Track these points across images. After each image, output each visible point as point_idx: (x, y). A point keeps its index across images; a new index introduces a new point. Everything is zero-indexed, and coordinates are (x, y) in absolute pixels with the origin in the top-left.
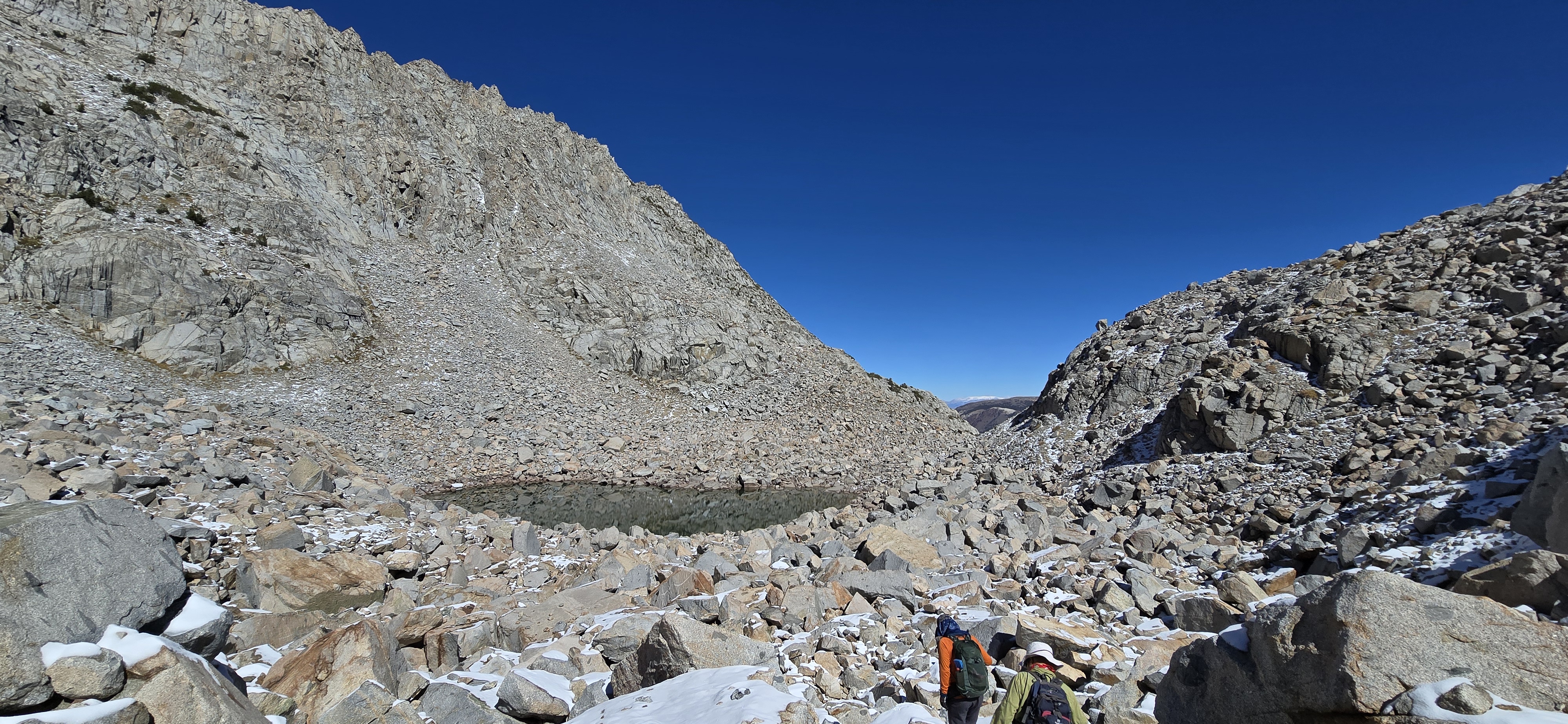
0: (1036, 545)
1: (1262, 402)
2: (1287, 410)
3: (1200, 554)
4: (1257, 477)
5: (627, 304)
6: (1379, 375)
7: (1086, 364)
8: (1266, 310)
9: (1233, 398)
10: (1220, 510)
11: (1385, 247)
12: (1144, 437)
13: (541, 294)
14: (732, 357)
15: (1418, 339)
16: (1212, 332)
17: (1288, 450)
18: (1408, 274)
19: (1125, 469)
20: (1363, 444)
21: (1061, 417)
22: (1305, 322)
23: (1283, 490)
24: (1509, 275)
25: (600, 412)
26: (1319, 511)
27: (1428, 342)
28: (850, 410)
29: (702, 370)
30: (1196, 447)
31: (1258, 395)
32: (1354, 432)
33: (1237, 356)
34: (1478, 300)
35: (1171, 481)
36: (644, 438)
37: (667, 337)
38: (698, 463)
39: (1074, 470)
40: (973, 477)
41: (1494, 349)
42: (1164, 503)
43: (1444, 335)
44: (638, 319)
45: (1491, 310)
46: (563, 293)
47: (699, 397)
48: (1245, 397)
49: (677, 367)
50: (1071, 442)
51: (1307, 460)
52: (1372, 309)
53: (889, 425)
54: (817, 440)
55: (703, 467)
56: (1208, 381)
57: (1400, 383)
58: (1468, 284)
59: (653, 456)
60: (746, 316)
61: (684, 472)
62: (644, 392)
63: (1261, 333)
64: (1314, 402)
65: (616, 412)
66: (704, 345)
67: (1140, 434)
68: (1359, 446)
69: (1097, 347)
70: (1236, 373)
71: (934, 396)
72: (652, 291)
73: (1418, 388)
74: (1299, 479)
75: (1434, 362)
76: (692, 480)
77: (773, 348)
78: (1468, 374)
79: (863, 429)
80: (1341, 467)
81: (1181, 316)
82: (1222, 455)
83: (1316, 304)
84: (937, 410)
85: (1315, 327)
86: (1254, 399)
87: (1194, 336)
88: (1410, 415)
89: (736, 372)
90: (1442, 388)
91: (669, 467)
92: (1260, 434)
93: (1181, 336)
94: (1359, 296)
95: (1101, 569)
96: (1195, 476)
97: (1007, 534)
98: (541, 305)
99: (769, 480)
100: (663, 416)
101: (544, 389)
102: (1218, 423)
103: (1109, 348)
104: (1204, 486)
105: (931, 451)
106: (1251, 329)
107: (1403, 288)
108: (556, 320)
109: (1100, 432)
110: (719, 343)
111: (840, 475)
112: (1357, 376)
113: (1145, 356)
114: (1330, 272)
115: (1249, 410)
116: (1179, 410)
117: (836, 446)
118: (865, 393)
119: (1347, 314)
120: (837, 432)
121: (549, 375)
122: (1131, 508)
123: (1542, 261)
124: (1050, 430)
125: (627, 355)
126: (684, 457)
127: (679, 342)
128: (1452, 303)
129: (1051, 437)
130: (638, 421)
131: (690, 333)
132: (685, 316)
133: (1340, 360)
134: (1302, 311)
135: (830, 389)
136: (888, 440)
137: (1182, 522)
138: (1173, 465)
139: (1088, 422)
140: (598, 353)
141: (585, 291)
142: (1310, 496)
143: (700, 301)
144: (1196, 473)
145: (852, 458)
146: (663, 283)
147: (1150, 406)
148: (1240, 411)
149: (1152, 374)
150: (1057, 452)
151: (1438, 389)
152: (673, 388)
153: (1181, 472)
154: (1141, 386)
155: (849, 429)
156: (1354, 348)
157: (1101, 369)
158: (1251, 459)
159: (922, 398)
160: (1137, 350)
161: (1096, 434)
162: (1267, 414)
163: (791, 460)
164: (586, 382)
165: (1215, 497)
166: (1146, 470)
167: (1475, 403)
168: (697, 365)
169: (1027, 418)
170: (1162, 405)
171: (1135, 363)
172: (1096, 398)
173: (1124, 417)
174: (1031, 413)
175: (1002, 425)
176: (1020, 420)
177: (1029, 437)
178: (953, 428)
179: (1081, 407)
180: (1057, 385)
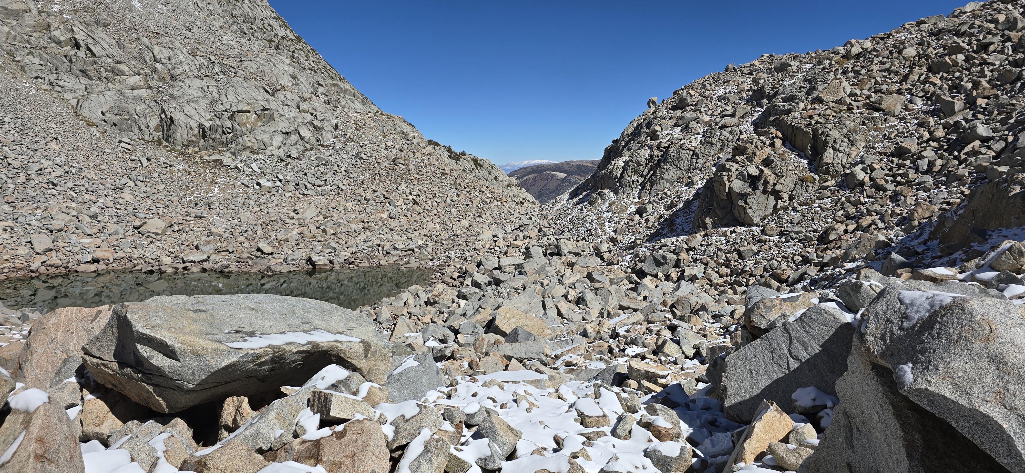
0: (609, 312)
1: (774, 185)
2: (792, 192)
3: (723, 313)
4: (766, 247)
5: (148, 59)
6: (856, 164)
7: (638, 143)
8: (785, 100)
9: (753, 181)
10: (739, 274)
11: (875, 50)
12: (685, 213)
13: (28, 42)
14: (282, 125)
15: (885, 135)
16: (742, 117)
17: (790, 225)
18: (885, 77)
19: (669, 241)
20: (840, 220)
21: (616, 193)
22: (811, 117)
23: (784, 257)
24: (948, 85)
25: (127, 190)
26: (805, 273)
27: (890, 138)
28: (416, 183)
29: (249, 140)
30: (724, 222)
31: (772, 179)
32: (835, 210)
33: (760, 145)
34: (926, 105)
35: (704, 251)
36: (188, 218)
37: (202, 102)
38: (261, 245)
39: (627, 241)
40: (540, 249)
41: (930, 146)
42: (698, 270)
43: (902, 132)
44: (164, 79)
45: (933, 113)
46: (59, 43)
47: (248, 171)
48: (762, 181)
49: (218, 136)
50: (625, 216)
51: (801, 232)
52: (858, 107)
53: (455, 198)
54: (385, 215)
55: (267, 249)
56: (736, 166)
57: (869, 172)
58: (922, 90)
59: (204, 238)
60: (294, 77)
61: (245, 255)
62: (179, 165)
63: (779, 125)
64: (811, 185)
65: (147, 188)
66: (249, 112)
67: (682, 209)
68: (837, 222)
69: (648, 125)
70: (758, 160)
71: (492, 163)
72: (178, 44)
73: (878, 174)
74: (795, 248)
75: (893, 155)
76: (256, 264)
77: (329, 115)
78: (912, 165)
79: (430, 202)
80: (823, 239)
81: (719, 99)
82: (744, 229)
83: (819, 100)
84: (496, 178)
85: (817, 122)
86: (768, 183)
87: (728, 120)
88: (872, 197)
89: (289, 142)
90: (894, 176)
91: (227, 251)
92: (771, 211)
93: (718, 120)
94: (850, 96)
95: (657, 329)
96: (723, 247)
97: (586, 305)
98: (30, 57)
99: (341, 260)
100: (206, 192)
101: (51, 163)
102: (741, 203)
103: (658, 128)
104: (728, 255)
105: (497, 223)
106: (772, 119)
107: (880, 91)
108: (53, 77)
109: (649, 207)
110: (267, 110)
111: (413, 250)
112: (842, 164)
113: (688, 137)
114: (834, 69)
115: (764, 192)
116: (713, 191)
117: (404, 220)
118: (429, 165)
119: (841, 111)
120: (404, 207)
121: (53, 146)
122: (673, 275)
123: (969, 75)
124: (607, 204)
125: (154, 121)
126: (242, 239)
127: (219, 108)
128: (910, 106)
129: (608, 211)
130: (176, 199)
131: (231, 97)
132: (223, 77)
133: (831, 151)
134: (809, 107)
135: (393, 161)
136: (455, 214)
137: (711, 285)
138: (706, 238)
139: (639, 198)
140: (115, 119)
141: (90, 41)
142: (801, 261)
143: (239, 58)
144: (723, 244)
145: (423, 233)
146: (189, 34)
147: (690, 183)
148: (758, 193)
149: (693, 155)
150: (613, 225)
151: (892, 176)
152: (216, 161)
153: (712, 244)
154: (684, 165)
155: (415, 203)
156: (842, 141)
157: (651, 148)
158: (763, 232)
159: (481, 166)
160: (682, 130)
161: (645, 208)
162: (777, 195)
163: (362, 237)
164: (104, 153)
165: (736, 264)
166: (685, 242)
167: (912, 188)
168: (242, 134)
169: (585, 191)
170: (700, 183)
171: (680, 144)
172: (647, 175)
173: (668, 193)
174: (588, 185)
175: (561, 196)
176: (578, 192)
177: (589, 211)
178: (515, 199)
179: (633, 184)
180: (613, 162)
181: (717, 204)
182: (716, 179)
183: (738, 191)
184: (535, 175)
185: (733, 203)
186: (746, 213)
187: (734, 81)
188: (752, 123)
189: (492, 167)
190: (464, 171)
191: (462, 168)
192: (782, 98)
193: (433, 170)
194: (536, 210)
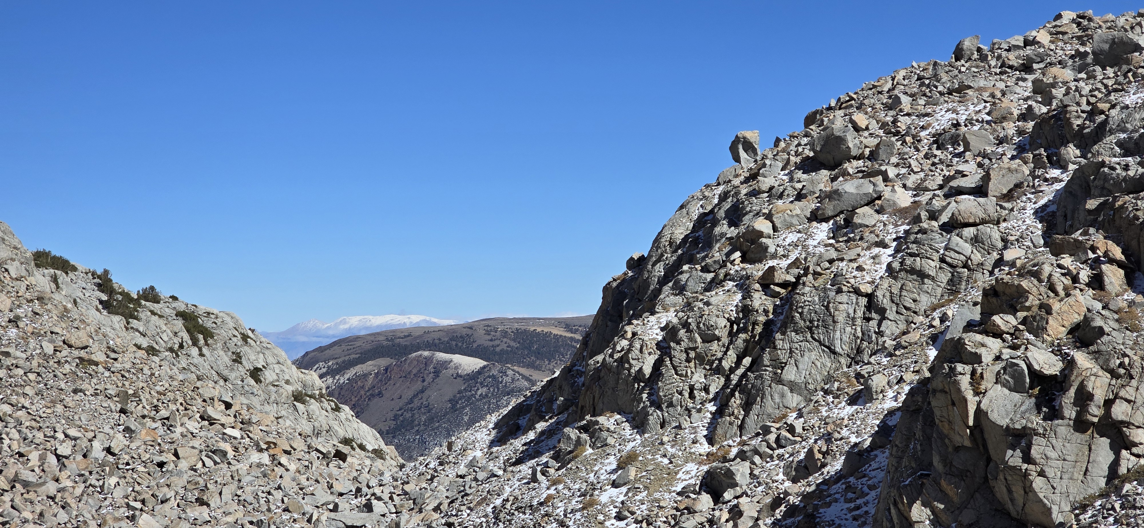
1: (1108, 404)
8: (1127, 149)
9: (1046, 391)
21: (640, 425)
31: (1099, 386)
48: (1072, 392)
63: (1112, 222)
69: (735, 216)
70: (1057, 329)
81: (939, 141)
86: (1090, 397)
87: (967, 205)
92: (1102, 483)
102: (1014, 458)
103: (763, 225)
109: (741, 471)
113: (852, 254)
115: (1080, 425)
147: (863, 396)
148: (1063, 428)
149: (868, 308)
154: (842, 340)
157: (744, 285)
161: (730, 474)
162: (1117, 435)
169: (542, 418)
170: (890, 394)
171: (829, 275)
172: (732, 370)
173: (798, 425)
174: (552, 401)
175: (467, 435)
176: (523, 422)
177: (555, 483)
178: (320, 443)
179: (692, 396)
180: (629, 329)
181: (945, 461)
182: (937, 384)
183: (1004, 422)
184: (383, 362)
185: (989, 460)
186: (1028, 489)
187: (980, 90)
188: (1040, 214)
189: (245, 338)
190: (151, 351)
191: (144, 343)
192: (1120, 144)
193: (49, 349)
194: (387, 478)
